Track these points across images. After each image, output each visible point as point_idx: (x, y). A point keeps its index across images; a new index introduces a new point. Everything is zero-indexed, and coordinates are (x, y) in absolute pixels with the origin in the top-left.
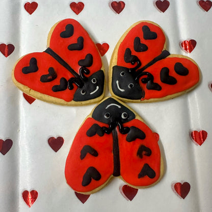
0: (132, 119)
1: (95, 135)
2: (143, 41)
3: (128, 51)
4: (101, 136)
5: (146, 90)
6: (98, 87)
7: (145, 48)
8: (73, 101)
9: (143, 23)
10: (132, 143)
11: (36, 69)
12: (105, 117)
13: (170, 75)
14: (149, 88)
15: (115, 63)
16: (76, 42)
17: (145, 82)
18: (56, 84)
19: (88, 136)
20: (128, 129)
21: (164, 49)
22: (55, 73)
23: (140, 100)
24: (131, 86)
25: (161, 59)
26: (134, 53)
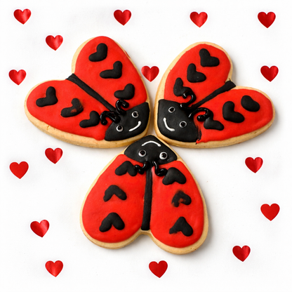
0: (173, 161)
1: (125, 173)
2: (200, 69)
4: (133, 176)
5: (203, 130)
7: (203, 78)
8: (104, 140)
9: (201, 45)
10: (168, 186)
11: (55, 101)
12: (140, 154)
13: (235, 110)
14: (207, 128)
15: (161, 96)
16: (112, 68)
17: (202, 120)
19: (117, 174)
20: (165, 171)
22: (80, 105)
24: (183, 124)
25: (224, 91)
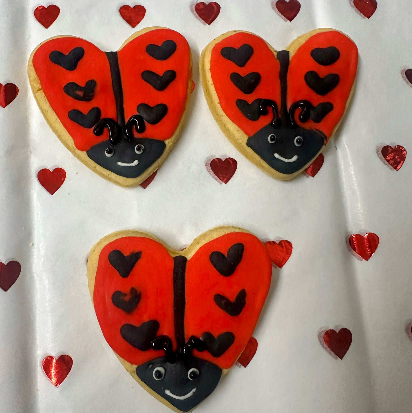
3: (242, 104)
6: (136, 162)
8: (85, 153)
18: (81, 110)
21: (275, 54)
22: (93, 91)
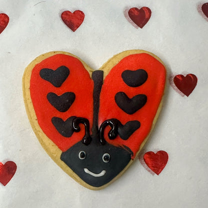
3: (57, 122)
21: (91, 74)
23: (131, 161)
26: (65, 116)
